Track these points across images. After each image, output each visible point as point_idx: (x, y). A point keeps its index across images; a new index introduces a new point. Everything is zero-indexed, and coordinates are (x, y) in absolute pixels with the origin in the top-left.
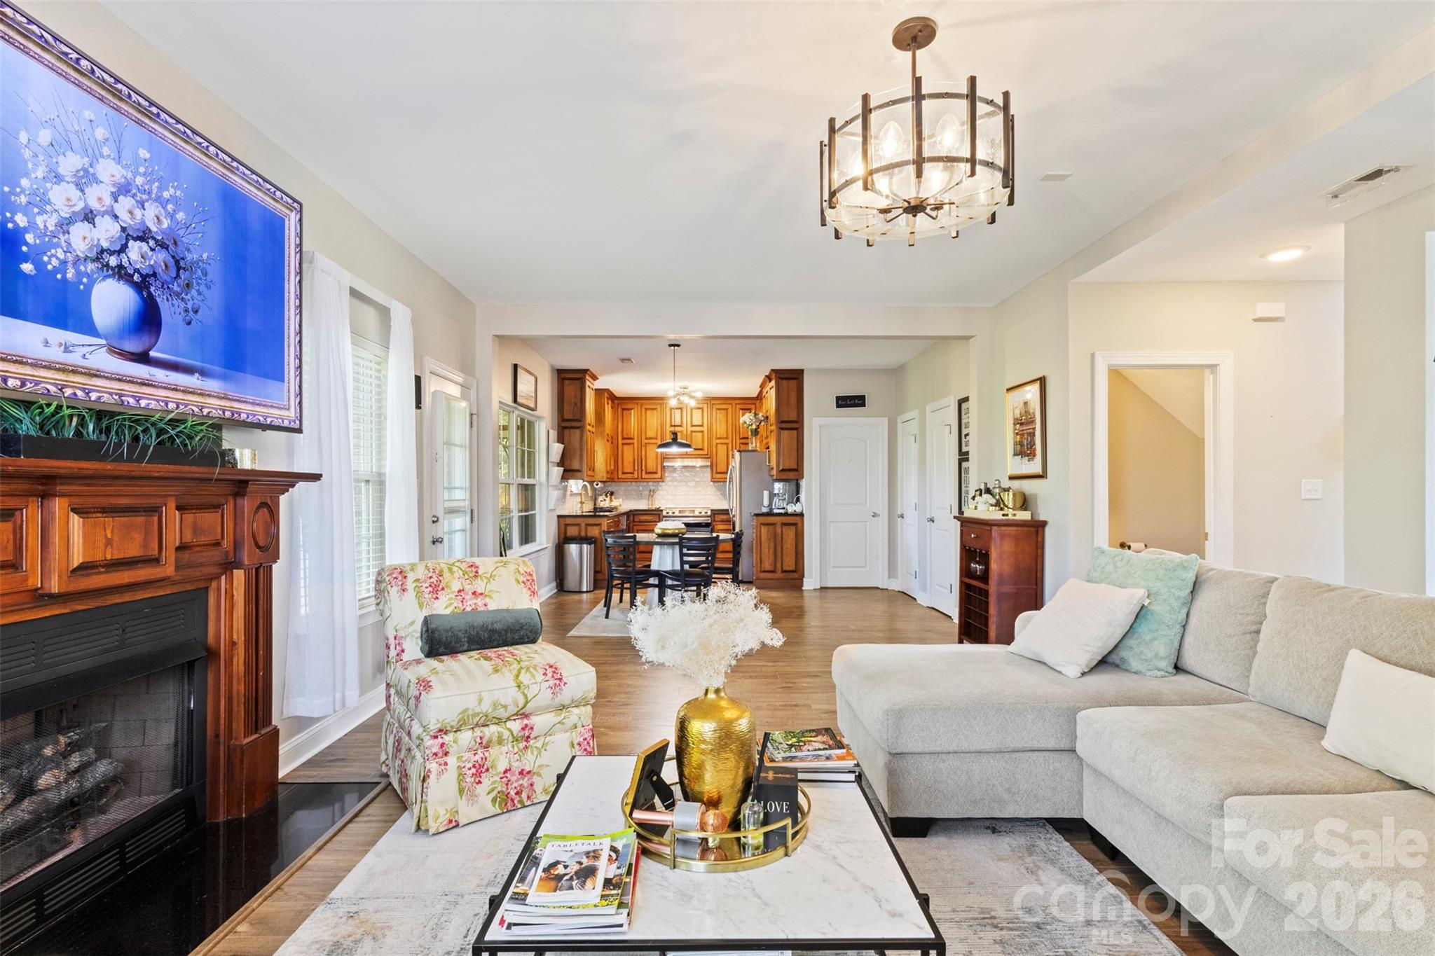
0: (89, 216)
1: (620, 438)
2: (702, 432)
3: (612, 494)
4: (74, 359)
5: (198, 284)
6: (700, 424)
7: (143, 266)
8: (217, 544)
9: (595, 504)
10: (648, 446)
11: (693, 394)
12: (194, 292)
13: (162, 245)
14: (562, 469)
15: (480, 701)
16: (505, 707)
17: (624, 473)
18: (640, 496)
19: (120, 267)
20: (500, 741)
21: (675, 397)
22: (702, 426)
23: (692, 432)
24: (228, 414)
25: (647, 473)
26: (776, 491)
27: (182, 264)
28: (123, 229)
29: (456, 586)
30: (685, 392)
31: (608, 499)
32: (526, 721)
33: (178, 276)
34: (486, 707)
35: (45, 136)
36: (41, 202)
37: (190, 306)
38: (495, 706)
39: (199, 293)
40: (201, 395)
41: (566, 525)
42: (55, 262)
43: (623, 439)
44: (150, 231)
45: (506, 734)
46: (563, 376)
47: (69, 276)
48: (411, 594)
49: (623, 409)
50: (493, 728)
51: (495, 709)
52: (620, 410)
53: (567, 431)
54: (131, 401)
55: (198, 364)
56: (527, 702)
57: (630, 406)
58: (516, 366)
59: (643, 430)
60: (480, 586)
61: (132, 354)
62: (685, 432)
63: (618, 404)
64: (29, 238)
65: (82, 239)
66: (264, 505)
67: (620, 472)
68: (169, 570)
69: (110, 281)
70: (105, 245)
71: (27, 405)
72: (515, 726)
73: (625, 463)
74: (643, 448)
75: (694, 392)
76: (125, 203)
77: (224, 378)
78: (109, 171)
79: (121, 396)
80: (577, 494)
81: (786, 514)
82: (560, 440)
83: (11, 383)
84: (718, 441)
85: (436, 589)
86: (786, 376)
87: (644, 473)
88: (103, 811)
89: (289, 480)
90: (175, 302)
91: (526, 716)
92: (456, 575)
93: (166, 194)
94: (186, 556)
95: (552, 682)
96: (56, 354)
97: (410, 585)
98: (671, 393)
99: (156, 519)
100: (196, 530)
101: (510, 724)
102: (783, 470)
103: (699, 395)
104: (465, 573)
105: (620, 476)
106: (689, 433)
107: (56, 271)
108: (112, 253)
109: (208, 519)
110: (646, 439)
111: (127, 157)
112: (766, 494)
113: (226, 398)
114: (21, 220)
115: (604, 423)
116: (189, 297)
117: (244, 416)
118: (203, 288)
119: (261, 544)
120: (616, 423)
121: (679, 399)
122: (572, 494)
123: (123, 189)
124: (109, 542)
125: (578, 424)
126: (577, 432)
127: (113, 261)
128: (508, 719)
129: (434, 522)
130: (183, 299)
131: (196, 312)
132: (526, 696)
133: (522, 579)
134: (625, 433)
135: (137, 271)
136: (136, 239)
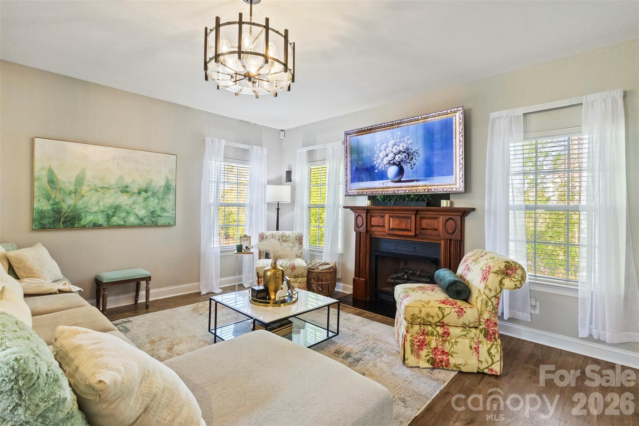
0: (387, 155)
4: (385, 186)
5: (415, 157)
7: (399, 160)
12: (414, 160)
13: (404, 152)
19: (394, 162)
27: (410, 154)
28: (394, 154)
33: (409, 157)
35: (379, 144)
36: (378, 157)
37: (412, 164)
39: (415, 159)
42: (381, 168)
44: (401, 150)
47: (383, 169)
54: (397, 192)
55: (416, 178)
61: (397, 181)
64: (376, 165)
65: (385, 162)
66: (451, 219)
68: (412, 234)
69: (391, 166)
70: (390, 159)
76: (395, 147)
77: (425, 180)
78: (392, 142)
79: (394, 191)
83: (374, 193)
89: (460, 210)
90: (408, 165)
93: (405, 139)
96: (381, 186)
99: (410, 220)
100: (427, 225)
107: (381, 169)
108: (391, 160)
109: (430, 222)
111: (395, 137)
113: (426, 186)
114: (375, 163)
116: (412, 162)
117: (433, 190)
118: (417, 158)
119: (449, 232)
123: (395, 145)
127: (392, 162)
130: (410, 163)
131: (414, 165)
135: (398, 162)
136: (397, 155)
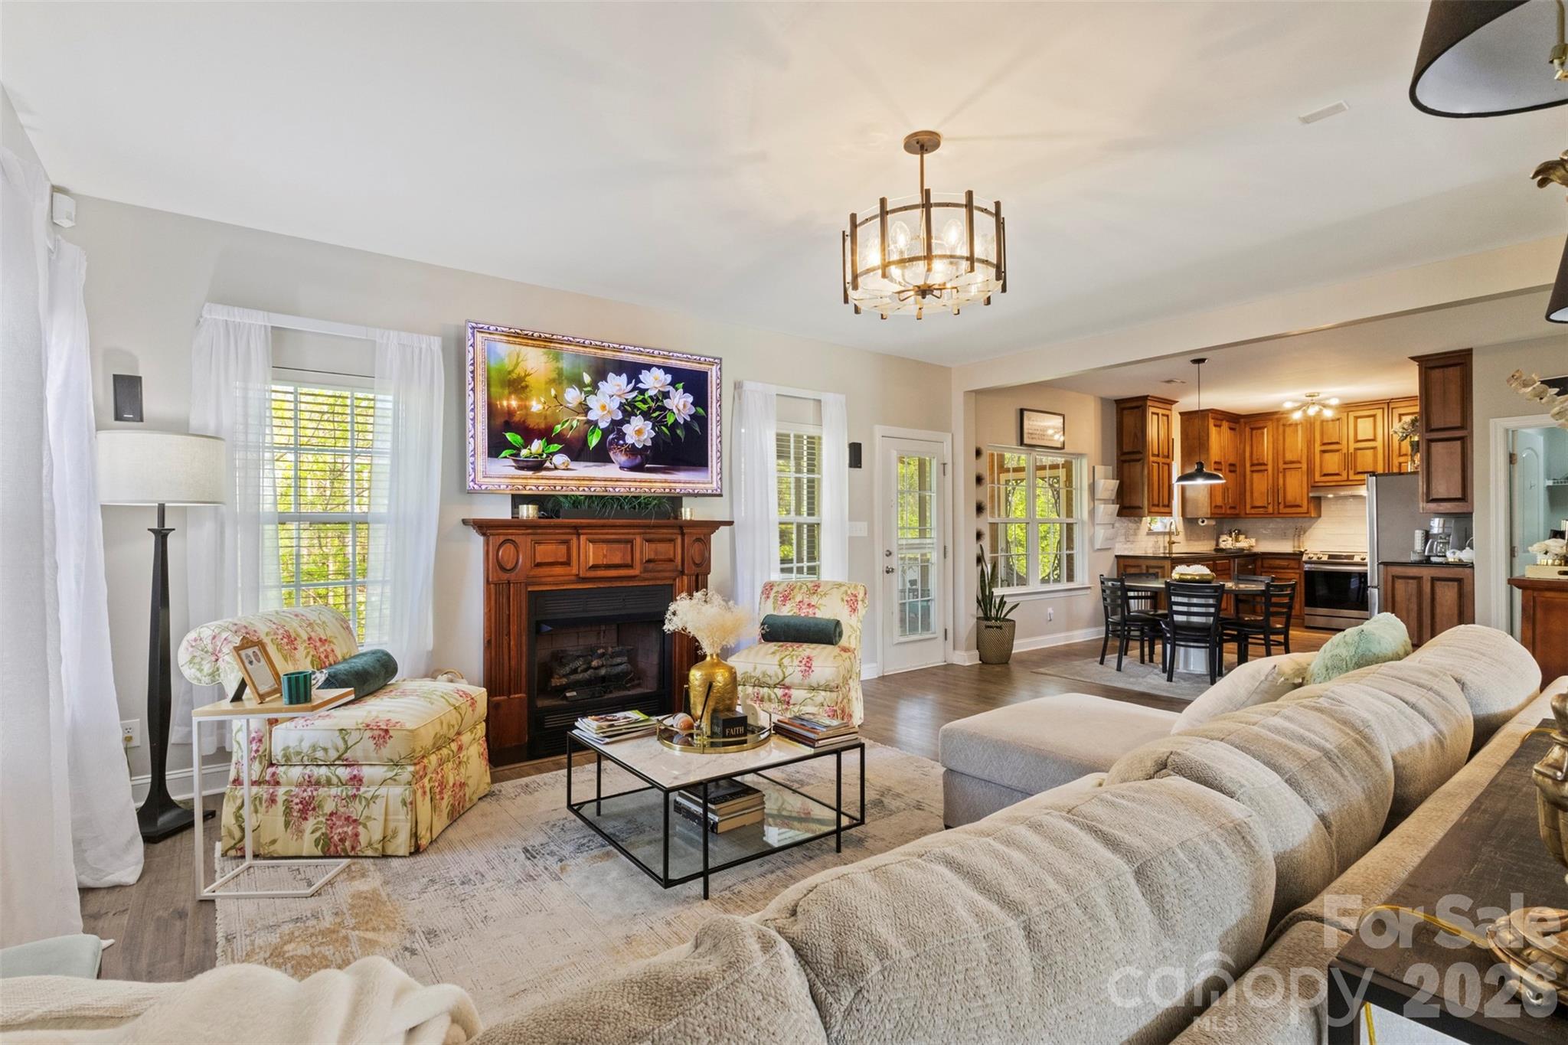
1: (1248, 465)
2: (1374, 448)
3: (1240, 533)
6: (1372, 437)
8: (671, 560)
9: (1217, 545)
10: (1288, 473)
11: (1327, 402)
14: (1118, 506)
15: (755, 669)
16: (770, 677)
17: (1253, 507)
18: (1283, 536)
20: (770, 700)
21: (1299, 408)
22: (1374, 440)
23: (1356, 449)
24: (667, 490)
25: (1286, 506)
26: (1435, 531)
29: (799, 598)
30: (1312, 400)
31: (1232, 539)
32: (787, 691)
34: (758, 673)
38: (764, 674)
40: (650, 482)
41: (1126, 566)
43: (1252, 465)
45: (773, 696)
46: (1123, 406)
48: (771, 600)
49: (1252, 429)
50: (766, 690)
51: (764, 676)
52: (1247, 429)
53: (1126, 465)
56: (784, 678)
57: (1261, 424)
58: (1022, 411)
59: (1281, 452)
60: (814, 600)
62: (1345, 451)
63: (1245, 423)
66: (698, 540)
67: (1248, 507)
68: (635, 572)
71: (566, 496)
72: (779, 692)
73: (1255, 495)
74: (1281, 475)
75: (1327, 399)
80: (1164, 534)
81: (1448, 564)
82: (1120, 475)
85: (786, 598)
86: (1437, 363)
87: (1281, 506)
88: (628, 689)
89: (714, 525)
91: (788, 688)
92: (802, 591)
94: (651, 565)
95: (803, 668)
97: (772, 595)
98: (1288, 405)
99: (629, 546)
100: (656, 553)
101: (776, 690)
102: (1434, 500)
103: (1335, 402)
104: (809, 590)
105: (1249, 510)
106: (1351, 450)
109: (662, 547)
110: (1285, 463)
112: (1419, 535)
115: (1208, 450)
119: (697, 562)
120: (1242, 446)
121: (1305, 411)
122: (1150, 533)
124: (605, 556)
125: (1138, 456)
126: (1138, 465)
128: (775, 686)
129: (887, 555)
132: (784, 673)
133: (846, 598)
134: (1254, 457)
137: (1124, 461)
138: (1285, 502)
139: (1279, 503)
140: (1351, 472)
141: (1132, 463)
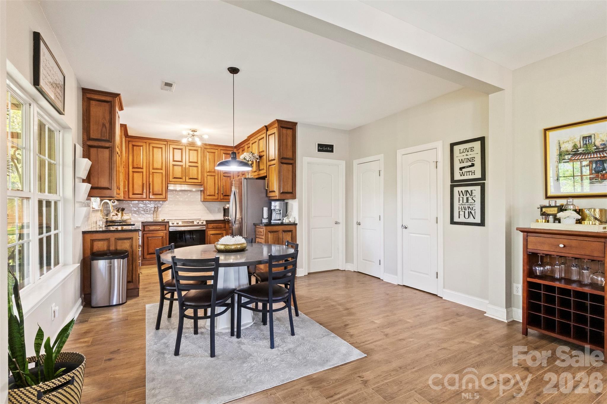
1: (131, 167)
2: (197, 167)
3: (123, 210)
6: (196, 161)
10: (155, 175)
14: (90, 186)
17: (134, 194)
18: (148, 212)
22: (197, 163)
23: (189, 166)
25: (154, 194)
26: (273, 208)
30: (194, 134)
31: (120, 214)
41: (93, 241)
43: (133, 168)
49: (133, 146)
52: (130, 145)
53: (93, 150)
57: (139, 144)
59: (151, 162)
62: (184, 166)
63: (129, 141)
67: (130, 193)
73: (135, 186)
74: (151, 176)
80: (95, 211)
81: (282, 224)
84: (208, 174)
86: (285, 125)
87: (151, 194)
102: (283, 193)
103: (207, 137)
105: (131, 196)
106: (187, 166)
110: (153, 169)
112: (265, 210)
120: (127, 155)
125: (107, 144)
126: (106, 152)
134: (135, 163)
137: (90, 146)
138: (153, 192)
139: (150, 192)
140: (187, 178)
141: (99, 149)
